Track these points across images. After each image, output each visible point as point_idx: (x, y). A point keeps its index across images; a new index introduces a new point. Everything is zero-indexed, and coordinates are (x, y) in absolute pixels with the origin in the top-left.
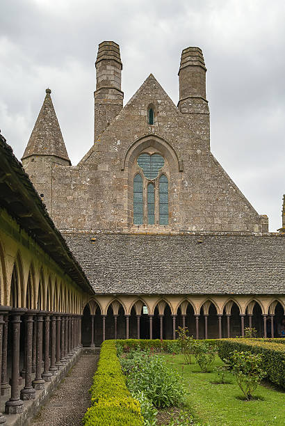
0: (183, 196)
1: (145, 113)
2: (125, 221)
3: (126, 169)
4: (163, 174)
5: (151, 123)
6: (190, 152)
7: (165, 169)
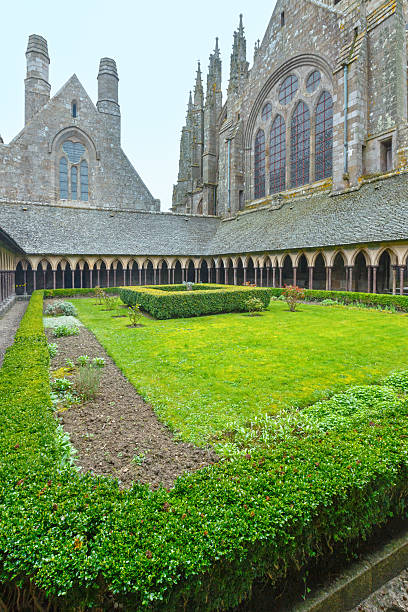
0: (100, 179)
1: (69, 107)
2: (53, 196)
3: (54, 152)
4: (84, 160)
5: (74, 116)
6: (105, 145)
7: (85, 156)
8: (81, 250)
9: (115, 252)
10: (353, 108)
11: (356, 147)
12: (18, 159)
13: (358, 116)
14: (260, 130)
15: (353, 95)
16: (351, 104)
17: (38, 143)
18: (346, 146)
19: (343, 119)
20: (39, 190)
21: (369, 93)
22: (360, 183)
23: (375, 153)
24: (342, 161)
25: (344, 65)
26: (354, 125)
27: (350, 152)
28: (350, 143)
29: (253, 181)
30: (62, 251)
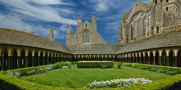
0: (91, 38)
2: (82, 42)
3: (82, 34)
4: (88, 35)
5: (86, 27)
7: (89, 34)
8: (84, 53)
9: (92, 54)
10: (150, 19)
11: (150, 27)
12: (75, 37)
13: (151, 21)
14: (132, 25)
15: (150, 17)
16: (149, 19)
17: (79, 33)
18: (148, 27)
19: (147, 22)
20: (79, 42)
21: (154, 17)
22: (151, 36)
23: (155, 29)
24: (147, 30)
25: (148, 11)
26: (150, 23)
27: (149, 28)
28: (149, 27)
29: (130, 36)
30: (80, 54)
